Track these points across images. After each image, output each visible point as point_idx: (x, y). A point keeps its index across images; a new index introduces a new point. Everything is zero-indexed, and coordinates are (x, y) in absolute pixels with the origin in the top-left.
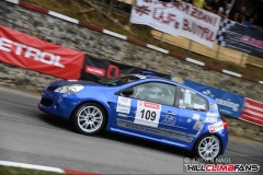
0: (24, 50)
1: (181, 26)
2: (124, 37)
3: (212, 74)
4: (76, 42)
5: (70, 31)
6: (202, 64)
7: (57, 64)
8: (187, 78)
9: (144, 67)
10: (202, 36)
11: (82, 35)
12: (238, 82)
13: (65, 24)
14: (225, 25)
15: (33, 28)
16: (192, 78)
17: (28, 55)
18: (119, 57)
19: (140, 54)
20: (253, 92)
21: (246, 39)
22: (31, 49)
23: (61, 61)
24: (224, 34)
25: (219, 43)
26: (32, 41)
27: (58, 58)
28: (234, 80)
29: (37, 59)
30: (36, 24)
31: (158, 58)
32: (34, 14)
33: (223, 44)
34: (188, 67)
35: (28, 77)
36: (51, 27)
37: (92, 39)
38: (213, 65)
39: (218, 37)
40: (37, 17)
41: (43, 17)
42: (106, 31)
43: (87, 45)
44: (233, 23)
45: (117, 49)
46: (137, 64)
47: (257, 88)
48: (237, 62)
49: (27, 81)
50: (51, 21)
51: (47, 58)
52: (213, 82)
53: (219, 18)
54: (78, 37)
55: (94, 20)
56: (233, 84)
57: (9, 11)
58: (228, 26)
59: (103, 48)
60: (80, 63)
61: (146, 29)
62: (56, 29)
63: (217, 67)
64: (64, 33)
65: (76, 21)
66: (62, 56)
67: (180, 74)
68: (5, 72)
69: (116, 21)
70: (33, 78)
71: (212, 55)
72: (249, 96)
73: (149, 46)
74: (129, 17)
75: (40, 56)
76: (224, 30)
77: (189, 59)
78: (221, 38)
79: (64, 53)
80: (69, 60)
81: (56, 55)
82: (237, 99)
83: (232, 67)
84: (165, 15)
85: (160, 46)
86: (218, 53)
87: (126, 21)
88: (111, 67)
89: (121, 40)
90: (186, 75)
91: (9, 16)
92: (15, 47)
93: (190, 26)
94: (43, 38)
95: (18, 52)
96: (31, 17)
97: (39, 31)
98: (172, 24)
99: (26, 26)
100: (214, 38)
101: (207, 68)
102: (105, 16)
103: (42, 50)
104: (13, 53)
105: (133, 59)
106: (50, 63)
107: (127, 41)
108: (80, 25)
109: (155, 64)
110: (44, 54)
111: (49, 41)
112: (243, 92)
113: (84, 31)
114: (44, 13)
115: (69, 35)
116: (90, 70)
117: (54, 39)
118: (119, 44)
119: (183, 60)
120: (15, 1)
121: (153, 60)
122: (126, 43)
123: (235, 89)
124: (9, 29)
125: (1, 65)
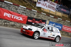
0: (14, 17)
1: (48, 7)
3: (55, 19)
5: (24, 11)
8: (50, 21)
9: (40, 19)
10: (52, 9)
12: (61, 21)
13: (23, 8)
15: (16, 10)
16: (51, 21)
17: (15, 18)
18: (35, 17)
19: (40, 15)
20: (64, 23)
21: (62, 9)
22: (15, 16)
23: (22, 19)
24: (57, 8)
25: (56, 11)
26: (16, 14)
27: (22, 18)
31: (44, 16)
32: (16, 6)
34: (50, 18)
36: (20, 10)
37: (29, 12)
40: (17, 7)
42: (32, 10)
43: (28, 14)
44: (59, 5)
45: (35, 14)
47: (65, 22)
48: (60, 15)
49: (14, 25)
50: (20, 8)
51: (19, 18)
52: (55, 21)
53: (56, 4)
54: (26, 12)
56: (60, 22)
57: (10, 6)
59: (32, 14)
60: (26, 19)
61: (40, 8)
62: (21, 10)
64: (23, 11)
65: (26, 8)
66: (22, 17)
67: (48, 20)
68: (9, 23)
69: (33, 6)
70: (16, 24)
71: (55, 14)
72: (64, 24)
73: (42, 13)
74: (36, 5)
78: (57, 9)
79: (23, 17)
81: (21, 17)
82: (61, 25)
83: (59, 17)
84: (44, 4)
86: (56, 13)
88: (33, 19)
89: (36, 12)
90: (50, 20)
91: (10, 7)
93: (50, 7)
94: (18, 13)
95: (12, 17)
96: (15, 7)
97: (17, 11)
99: (14, 10)
100: (55, 9)
101: (54, 18)
102: (31, 5)
104: (11, 18)
105: (38, 17)
106: (20, 20)
108: (27, 9)
110: (18, 17)
111: (20, 14)
112: (62, 24)
114: (18, 6)
115: (24, 12)
117: (21, 13)
118: (35, 13)
119: (49, 16)
120: (12, 3)
121: (43, 17)
122: (37, 13)
123: (60, 23)
124: (10, 11)
125: (8, 21)
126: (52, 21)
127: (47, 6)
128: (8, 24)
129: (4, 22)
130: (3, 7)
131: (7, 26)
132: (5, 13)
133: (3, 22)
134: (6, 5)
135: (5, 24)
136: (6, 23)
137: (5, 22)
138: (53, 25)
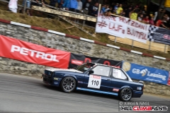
0: (35, 53)
1: (126, 32)
2: (93, 41)
3: (148, 59)
4: (65, 46)
5: (61, 40)
6: (141, 53)
7: (55, 60)
8: (133, 62)
9: (106, 58)
10: (139, 37)
11: (68, 42)
13: (58, 36)
14: (152, 29)
15: (40, 41)
16: (135, 62)
17: (38, 56)
18: (90, 53)
19: (103, 50)
21: (166, 37)
22: (39, 52)
23: (57, 58)
24: (152, 34)
25: (150, 40)
26: (39, 48)
27: (55, 56)
28: (161, 62)
29: (43, 58)
30: (41, 38)
31: (114, 52)
32: (40, 32)
33: (153, 40)
34: (132, 56)
35: (38, 69)
36: (50, 39)
37: (74, 44)
38: (147, 53)
39: (148, 37)
40: (41, 34)
41: (45, 34)
42: (81, 39)
43: (71, 47)
44: (157, 28)
45: (89, 48)
46: (102, 56)
48: (162, 50)
49: (38, 71)
50: (50, 35)
51: (49, 57)
52: (148, 64)
54: (66, 43)
55: (74, 33)
56: (161, 64)
57: (26, 32)
58: (155, 30)
59: (81, 49)
60: (68, 58)
61: (105, 35)
62: (53, 40)
63: (150, 54)
64: (57, 42)
66: (57, 55)
67: (128, 60)
68: (25, 67)
69: (87, 32)
71: (147, 48)
73: (108, 45)
74: (95, 30)
75: (44, 56)
76: (152, 32)
77: (132, 51)
78: (151, 37)
79: (58, 53)
80: (61, 57)
82: (165, 73)
83: (159, 54)
84: (116, 26)
85: (114, 45)
86: (150, 46)
87: (93, 32)
88: (86, 59)
89: (91, 42)
90: (132, 60)
91: (26, 35)
92: (30, 52)
93: (131, 32)
94: (46, 46)
96: (38, 34)
97: (43, 42)
98: (121, 31)
99: (35, 40)
100: (146, 37)
101: (144, 55)
102: (80, 30)
103: (46, 53)
104: (29, 56)
105: (99, 54)
106: (50, 60)
107: (95, 43)
108: (67, 37)
109: (113, 55)
110: (47, 55)
111: (49, 47)
112: (168, 69)
113: (69, 39)
114: (45, 31)
115: (60, 43)
116: (74, 62)
117: (52, 46)
118: (90, 45)
119: (129, 52)
120: (29, 26)
121: (111, 53)
122: (95, 45)
123: (162, 67)
124: (25, 42)
125: (22, 63)
126: (139, 64)
127: (124, 31)
128: (22, 68)
129: (12, 65)
130: (8, 34)
131: (20, 74)
132: (13, 47)
133: (10, 64)
134: (15, 29)
135: (15, 69)
136: (17, 68)
137: (16, 65)
138: (142, 72)
